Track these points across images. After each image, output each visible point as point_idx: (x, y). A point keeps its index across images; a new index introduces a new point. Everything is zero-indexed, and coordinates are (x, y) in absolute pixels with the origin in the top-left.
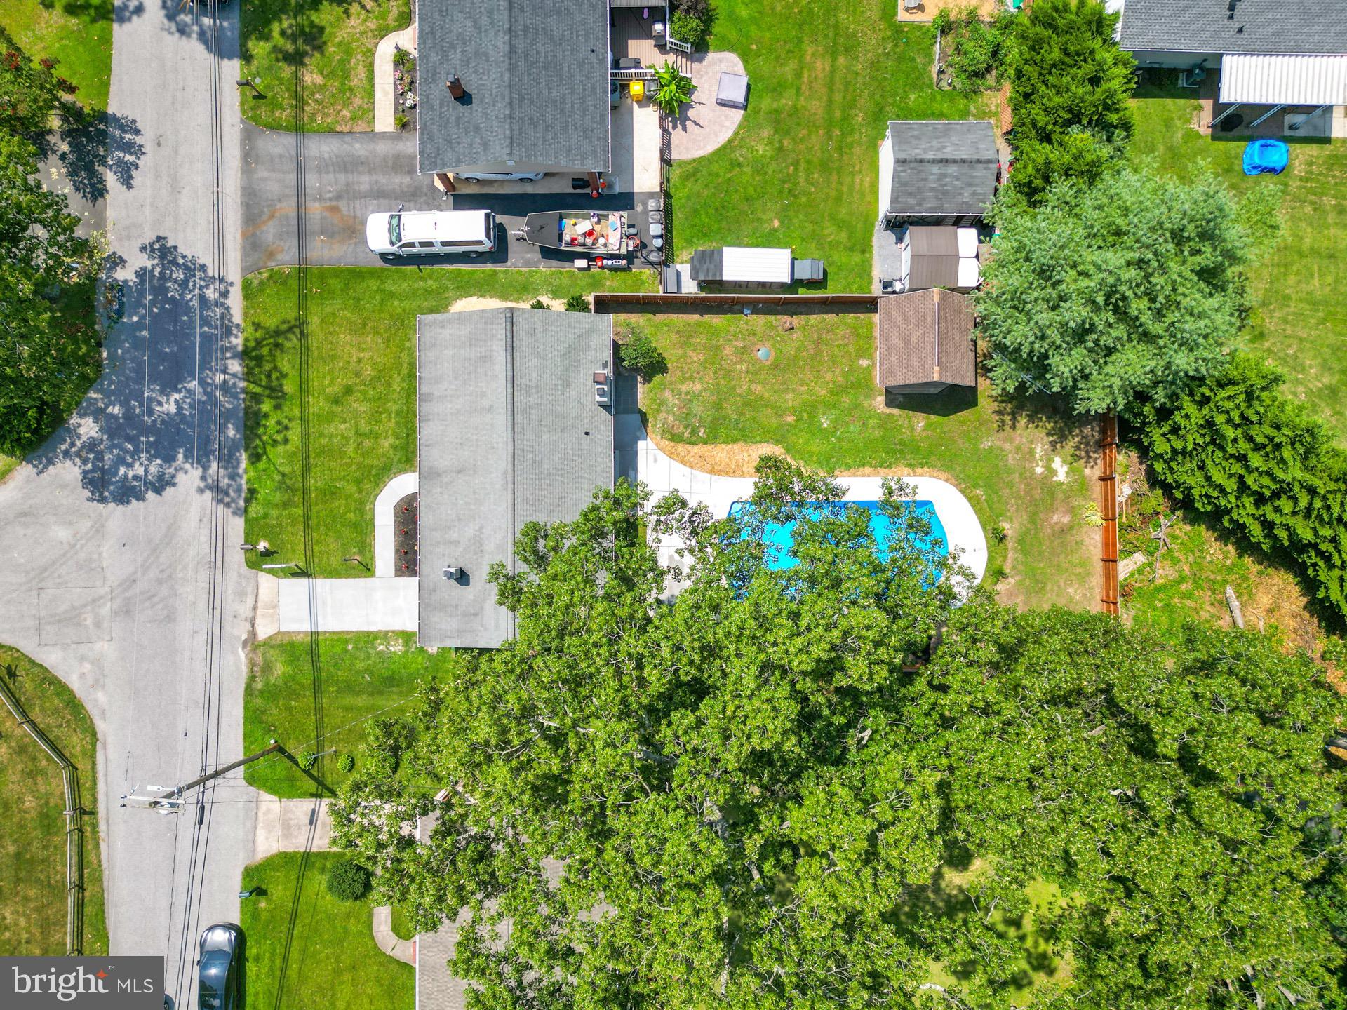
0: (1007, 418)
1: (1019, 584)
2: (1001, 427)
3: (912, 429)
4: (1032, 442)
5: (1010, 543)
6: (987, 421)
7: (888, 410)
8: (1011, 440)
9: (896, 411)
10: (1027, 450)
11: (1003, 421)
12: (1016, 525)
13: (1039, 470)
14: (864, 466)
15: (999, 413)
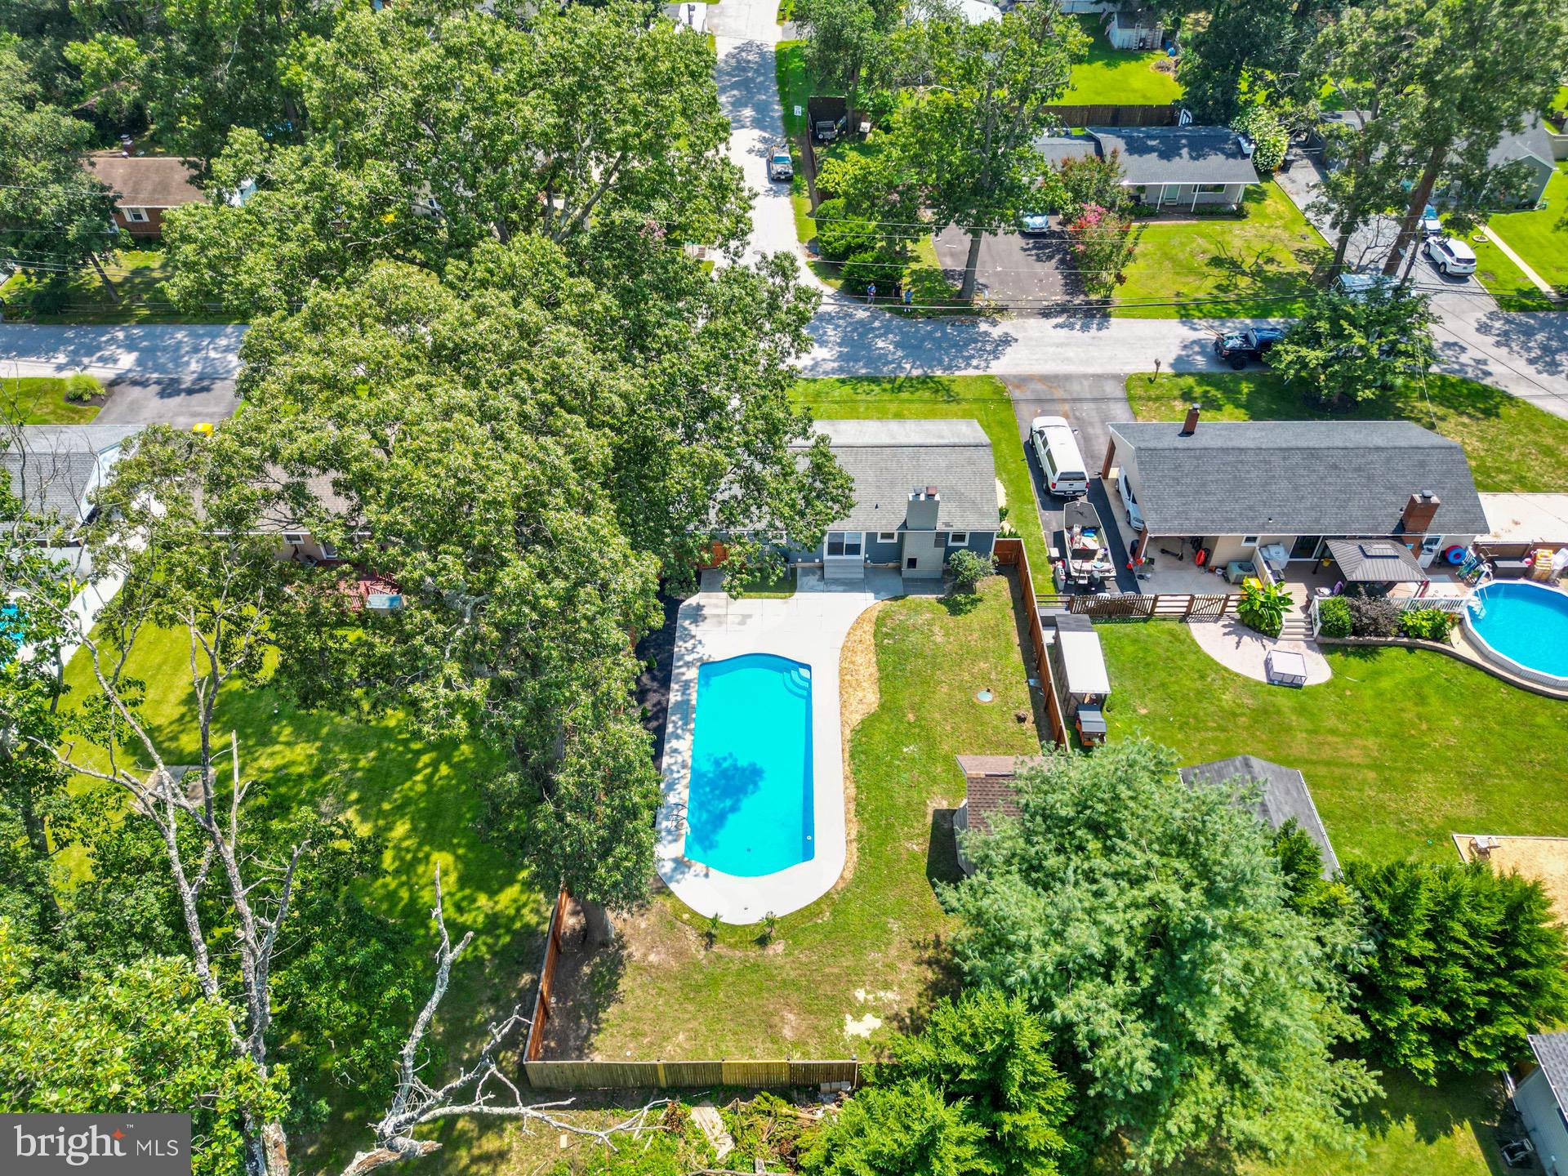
0: (930, 953)
1: (697, 966)
2: (917, 945)
3: (909, 838)
4: (901, 987)
5: (754, 952)
6: (925, 926)
7: (930, 811)
8: (902, 959)
9: (929, 820)
10: (889, 978)
11: (926, 947)
12: (779, 961)
13: (860, 994)
14: (858, 787)
15: (937, 944)
